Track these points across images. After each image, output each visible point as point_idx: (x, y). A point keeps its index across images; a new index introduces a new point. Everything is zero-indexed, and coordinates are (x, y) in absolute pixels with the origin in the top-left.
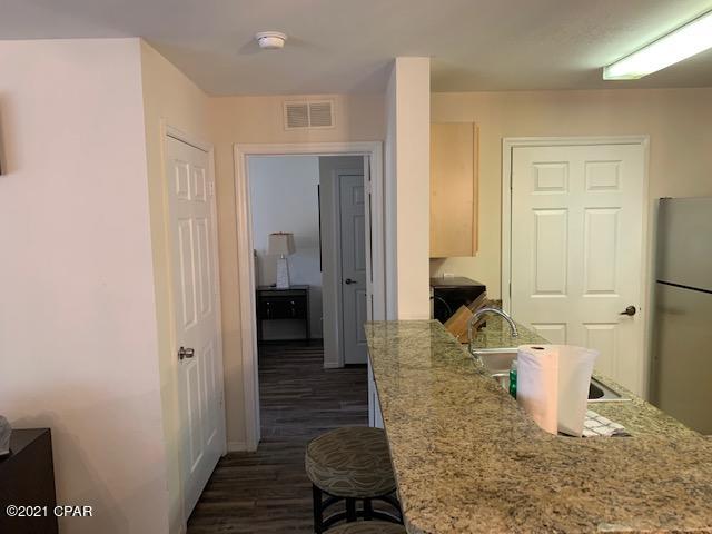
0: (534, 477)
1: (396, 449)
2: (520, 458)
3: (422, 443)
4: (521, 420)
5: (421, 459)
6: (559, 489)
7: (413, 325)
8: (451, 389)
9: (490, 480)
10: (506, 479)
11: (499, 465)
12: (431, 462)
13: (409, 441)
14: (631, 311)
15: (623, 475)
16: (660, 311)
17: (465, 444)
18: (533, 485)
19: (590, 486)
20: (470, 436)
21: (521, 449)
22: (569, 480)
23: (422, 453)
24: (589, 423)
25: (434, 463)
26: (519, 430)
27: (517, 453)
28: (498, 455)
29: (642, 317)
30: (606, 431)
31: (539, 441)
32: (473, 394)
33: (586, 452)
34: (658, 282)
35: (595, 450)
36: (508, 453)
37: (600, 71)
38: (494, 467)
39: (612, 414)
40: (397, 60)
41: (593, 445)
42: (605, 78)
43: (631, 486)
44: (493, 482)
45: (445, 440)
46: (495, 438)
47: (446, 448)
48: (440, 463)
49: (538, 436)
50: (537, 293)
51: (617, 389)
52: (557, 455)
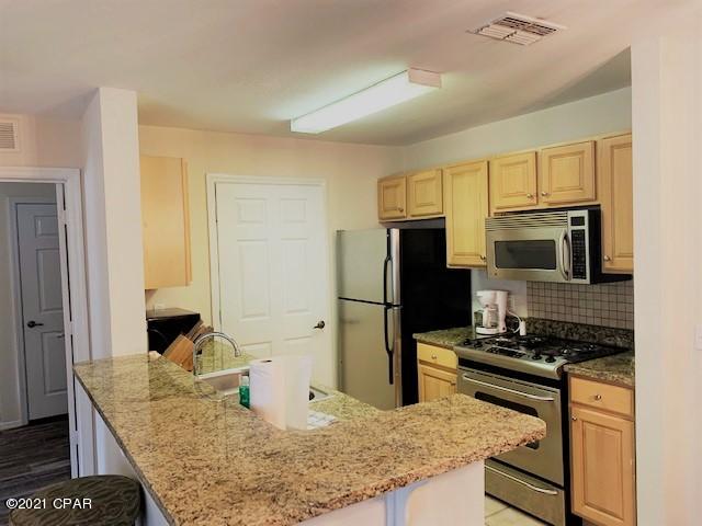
0: (284, 468)
1: (151, 475)
2: (269, 456)
3: (177, 465)
4: (260, 426)
5: (179, 478)
6: (306, 472)
7: (132, 360)
8: (190, 412)
9: (249, 480)
10: (262, 475)
11: (252, 466)
12: (190, 478)
13: (163, 466)
14: (321, 326)
15: (348, 450)
16: (342, 322)
17: (216, 456)
18: (285, 474)
19: (328, 463)
20: (221, 449)
21: (268, 449)
22: (311, 463)
23: (179, 472)
24: (310, 420)
25: (194, 478)
26: (261, 434)
27: (265, 453)
28: (249, 458)
29: (331, 329)
30: (324, 424)
31: (280, 439)
32: (211, 413)
33: (318, 439)
34: (340, 298)
35: (325, 436)
36: (258, 454)
37: (288, 123)
38: (248, 469)
39: (323, 409)
40: (101, 89)
41: (322, 433)
42: (293, 129)
43: (356, 456)
44: (251, 481)
45: (198, 457)
46: (242, 446)
47: (201, 464)
48: (199, 477)
49: (279, 435)
50: (245, 317)
51: (323, 389)
52: (297, 447)
